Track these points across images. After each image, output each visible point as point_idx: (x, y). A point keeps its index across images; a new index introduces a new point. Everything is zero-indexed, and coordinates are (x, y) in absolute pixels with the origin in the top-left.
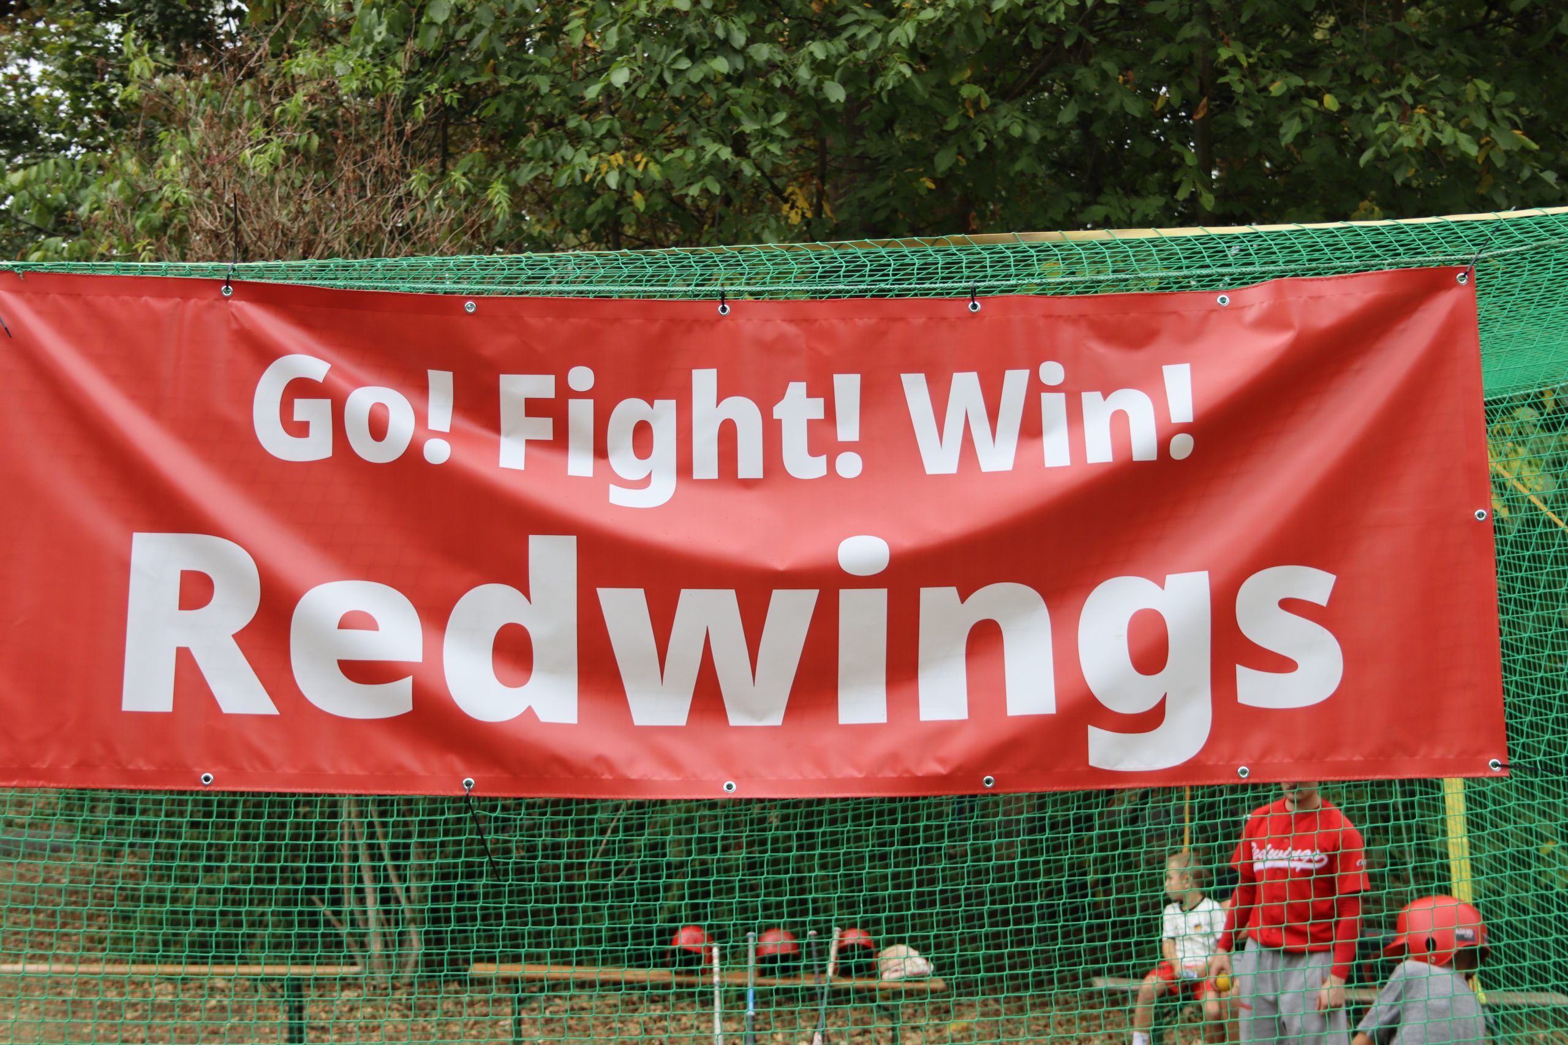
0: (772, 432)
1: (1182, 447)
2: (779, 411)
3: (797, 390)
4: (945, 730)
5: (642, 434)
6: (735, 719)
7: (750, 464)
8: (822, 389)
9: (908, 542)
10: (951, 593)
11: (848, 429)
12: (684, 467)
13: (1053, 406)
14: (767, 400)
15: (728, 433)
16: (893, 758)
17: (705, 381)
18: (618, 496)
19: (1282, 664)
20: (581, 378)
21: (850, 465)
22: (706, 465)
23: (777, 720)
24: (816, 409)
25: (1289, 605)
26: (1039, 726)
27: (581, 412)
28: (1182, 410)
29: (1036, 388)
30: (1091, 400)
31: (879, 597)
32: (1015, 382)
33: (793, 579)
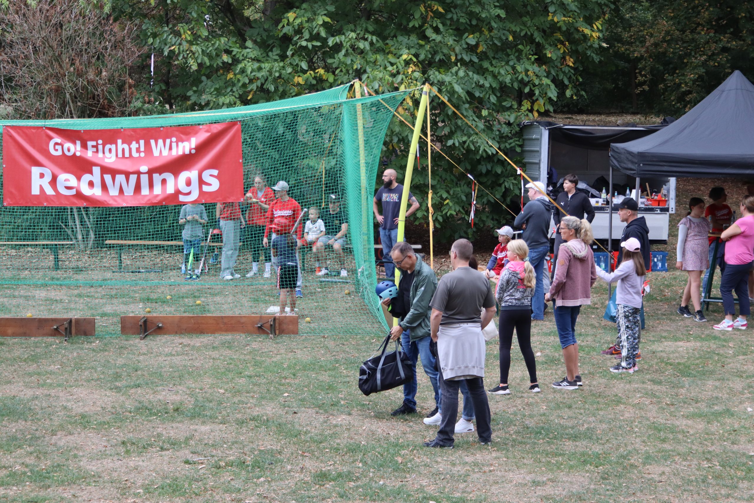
0: (130, 149)
1: (193, 151)
2: (131, 146)
3: (134, 143)
4: (157, 196)
5: (110, 150)
6: (125, 194)
7: (127, 155)
8: (138, 142)
9: (151, 167)
10: (158, 175)
11: (142, 149)
12: (117, 155)
13: (174, 145)
14: (129, 144)
15: (123, 150)
16: (149, 200)
17: (120, 141)
18: (107, 160)
19: (210, 185)
20: (100, 142)
21: (142, 155)
22: (120, 155)
23: (132, 194)
24: (137, 146)
25: (211, 175)
26: (171, 195)
27: (100, 147)
28: (193, 146)
29: (171, 142)
30: (180, 144)
31: (147, 175)
32: (168, 141)
33: (133, 173)
